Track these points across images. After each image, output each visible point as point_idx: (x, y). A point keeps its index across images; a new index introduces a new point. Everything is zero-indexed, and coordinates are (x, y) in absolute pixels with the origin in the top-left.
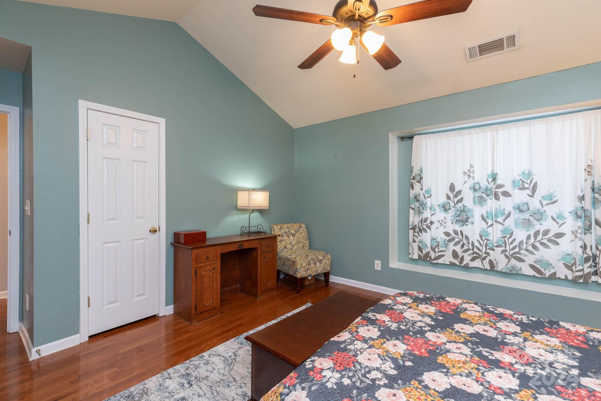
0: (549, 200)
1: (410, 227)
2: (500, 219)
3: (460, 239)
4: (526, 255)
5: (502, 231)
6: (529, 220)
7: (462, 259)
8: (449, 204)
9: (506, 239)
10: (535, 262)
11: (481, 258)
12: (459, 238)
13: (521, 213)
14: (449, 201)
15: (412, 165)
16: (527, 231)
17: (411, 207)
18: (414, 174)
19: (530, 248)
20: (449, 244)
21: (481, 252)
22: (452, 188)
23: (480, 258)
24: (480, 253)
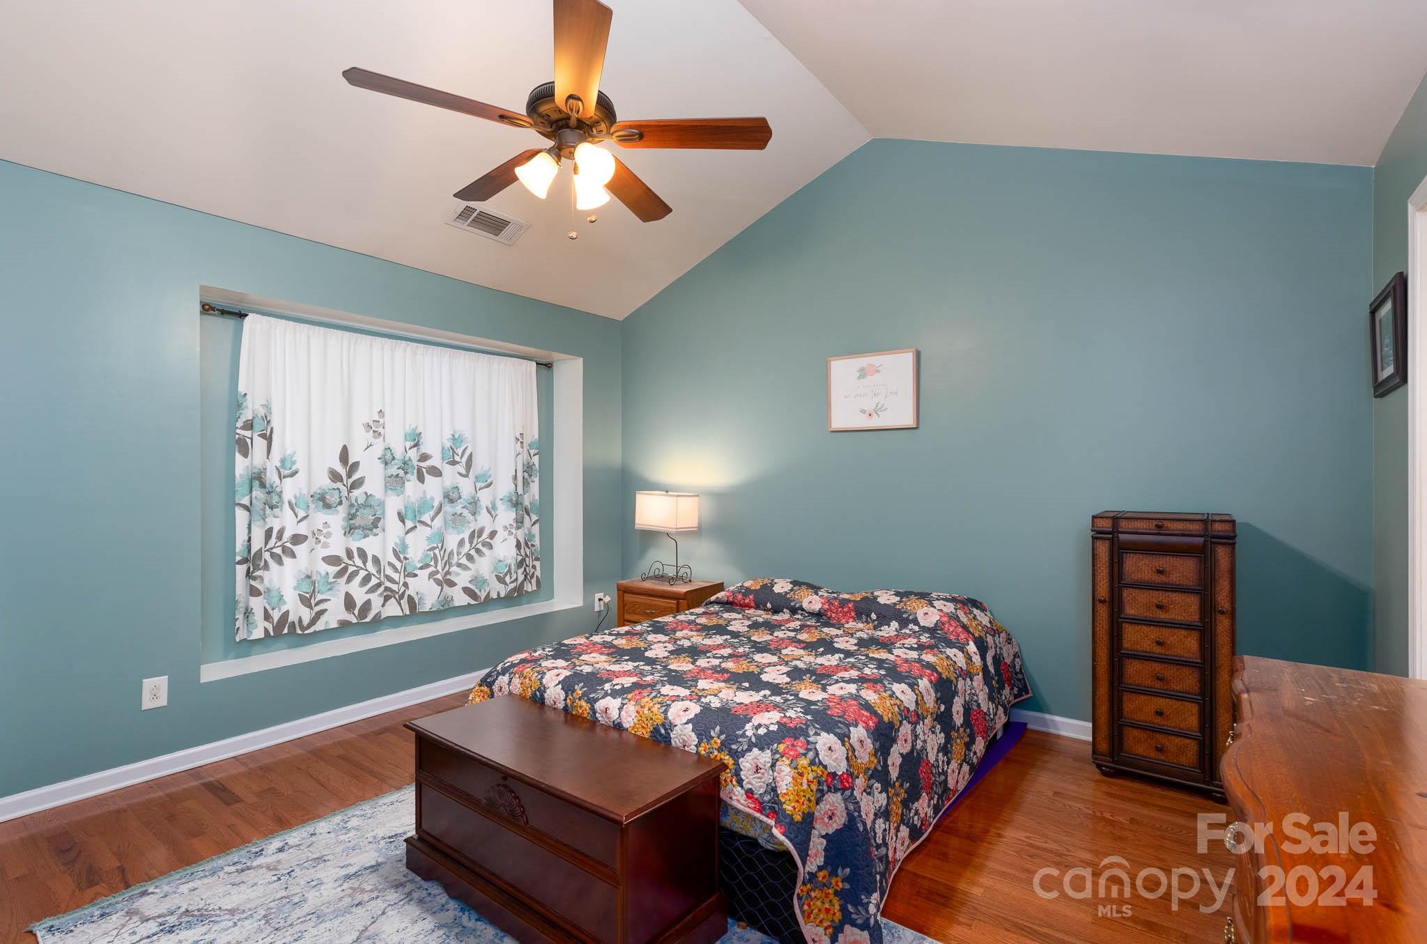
0: (483, 482)
1: (238, 558)
2: (426, 518)
3: (358, 567)
4: (458, 574)
5: (428, 539)
6: (461, 514)
7: (367, 605)
8: (337, 491)
9: (437, 551)
10: (470, 582)
11: (397, 596)
12: (355, 565)
13: (451, 504)
14: (339, 485)
15: (242, 389)
16: (458, 533)
17: (239, 504)
18: (247, 415)
19: (464, 561)
20: (339, 580)
21: (397, 583)
22: (344, 455)
23: (395, 598)
24: (394, 587)
